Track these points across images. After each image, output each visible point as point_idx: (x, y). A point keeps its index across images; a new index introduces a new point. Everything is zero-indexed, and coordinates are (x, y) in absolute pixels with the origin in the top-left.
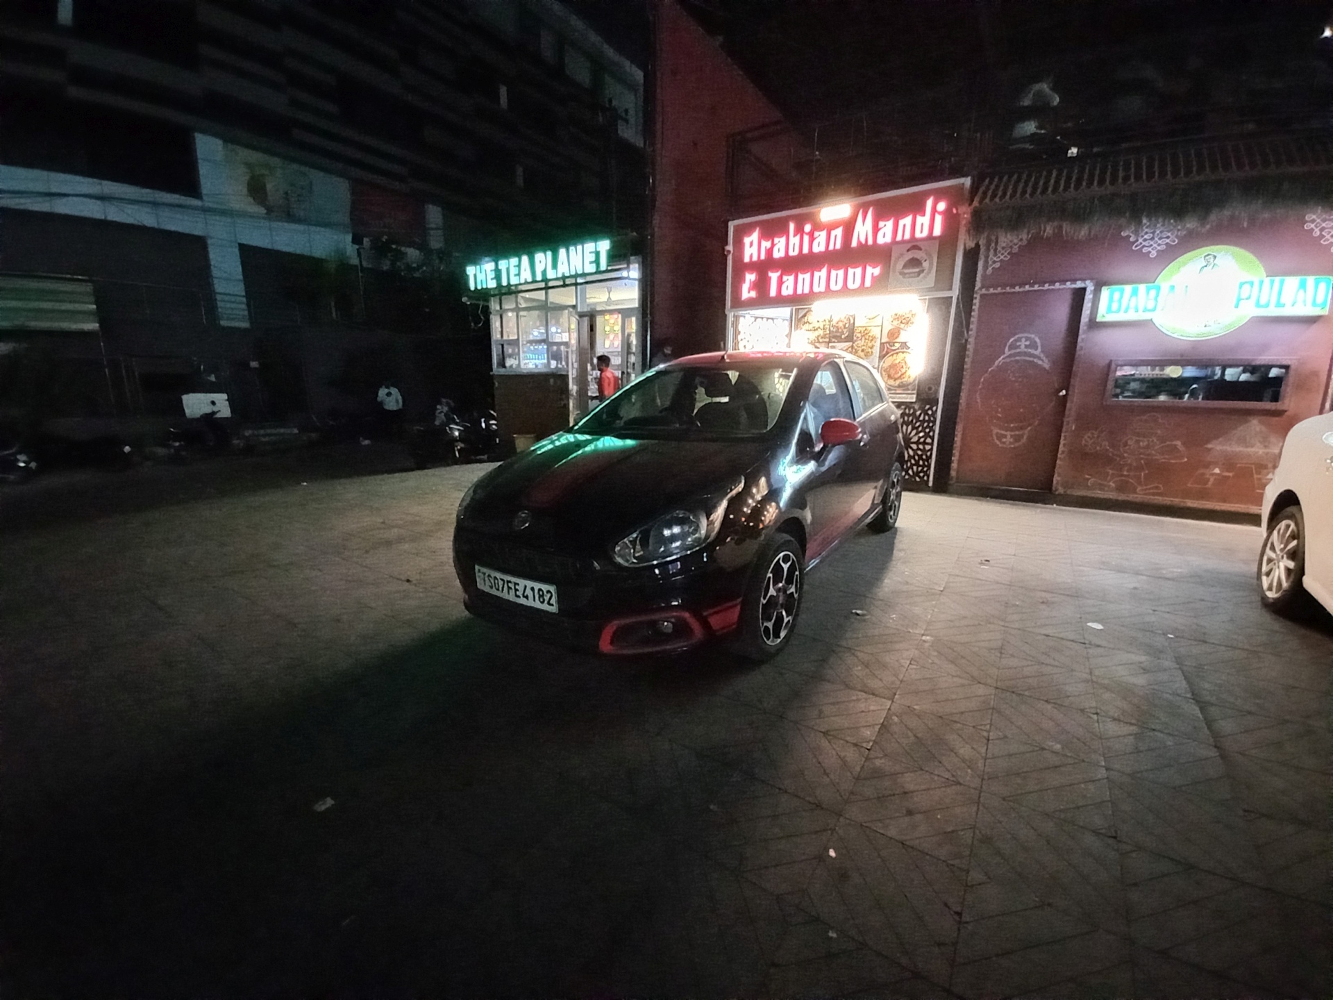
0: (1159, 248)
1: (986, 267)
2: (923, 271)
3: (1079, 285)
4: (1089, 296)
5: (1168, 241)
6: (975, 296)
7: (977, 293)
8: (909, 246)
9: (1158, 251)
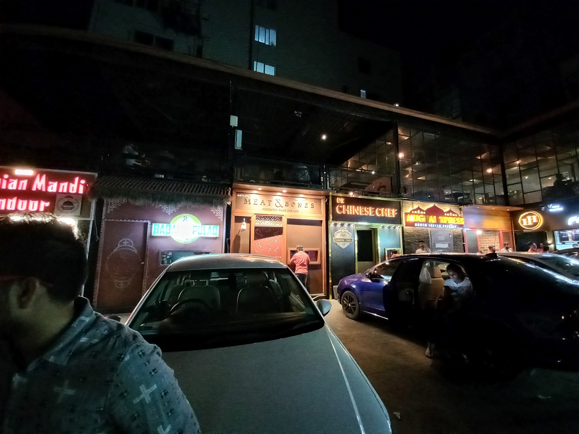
0: (171, 212)
1: (107, 210)
2: (74, 208)
3: (145, 221)
4: (149, 226)
5: (173, 210)
6: (102, 221)
7: (103, 220)
8: (66, 195)
9: (171, 213)
